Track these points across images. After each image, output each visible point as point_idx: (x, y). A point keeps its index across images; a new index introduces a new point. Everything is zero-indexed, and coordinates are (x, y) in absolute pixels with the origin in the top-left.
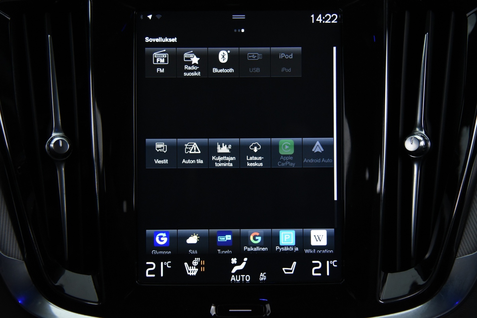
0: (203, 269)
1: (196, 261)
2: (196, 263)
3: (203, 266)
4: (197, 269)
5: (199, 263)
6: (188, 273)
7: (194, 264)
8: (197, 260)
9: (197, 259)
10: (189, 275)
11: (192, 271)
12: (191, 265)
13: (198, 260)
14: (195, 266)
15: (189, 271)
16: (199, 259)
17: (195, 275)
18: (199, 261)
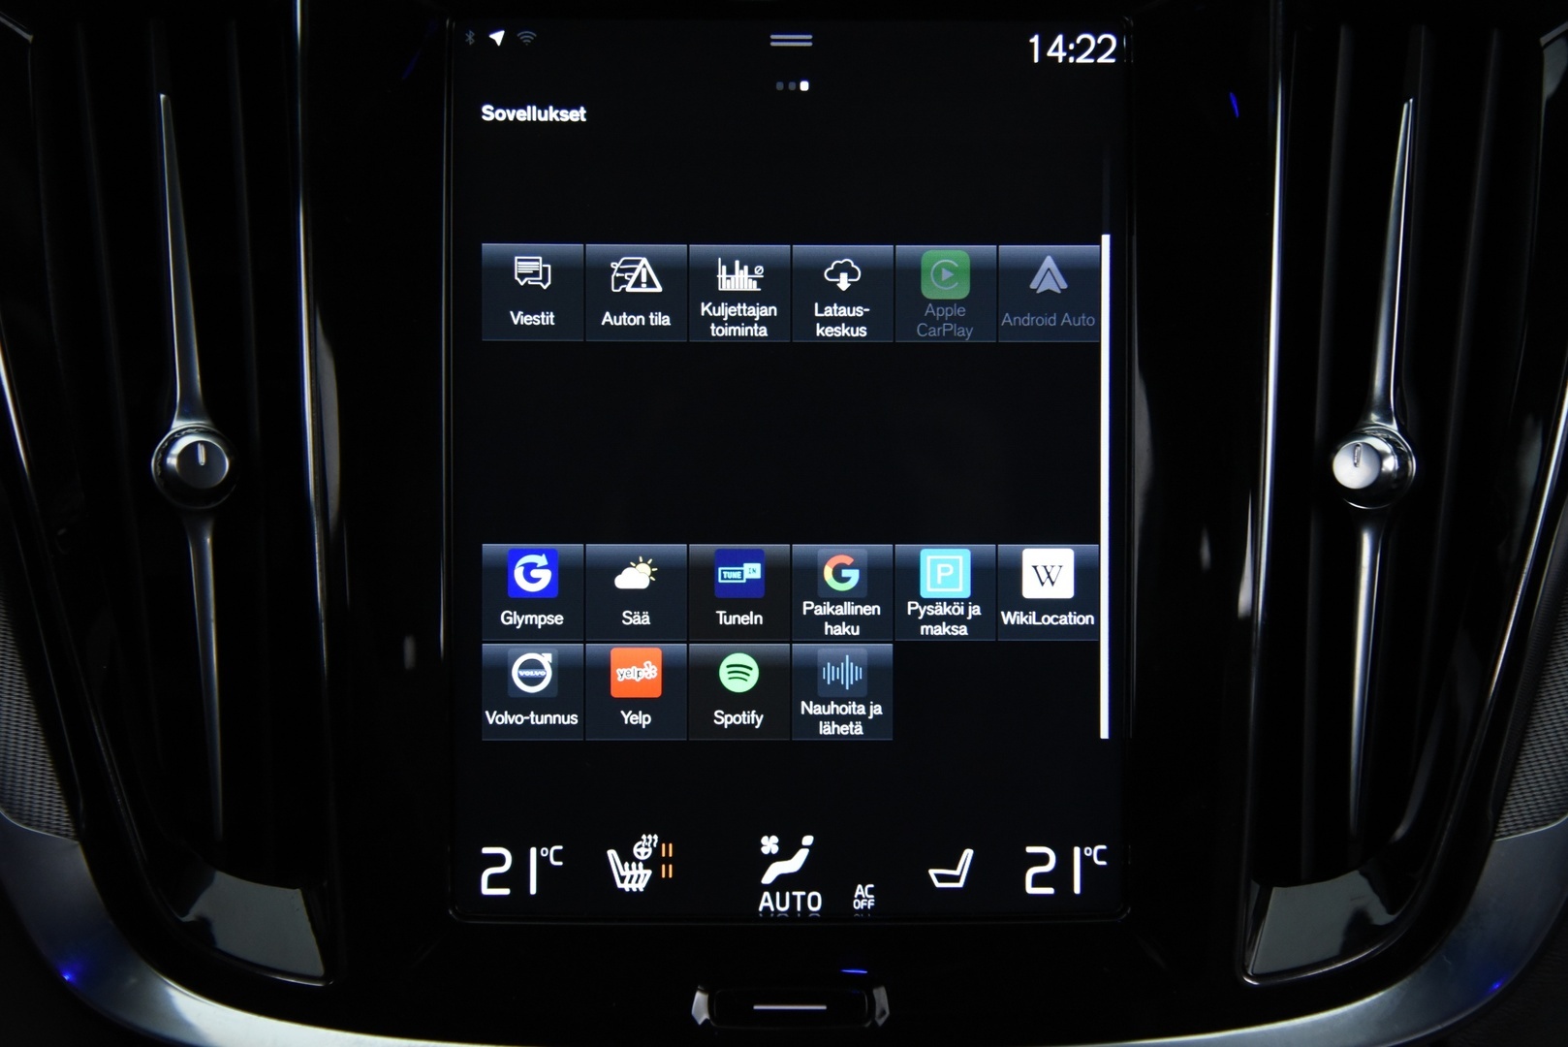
0: (667, 871)
1: (644, 843)
2: (646, 850)
3: (667, 861)
4: (649, 872)
5: (657, 851)
6: (620, 885)
7: (639, 854)
8: (648, 840)
9: (650, 837)
10: (623, 890)
11: (633, 878)
12: (627, 857)
13: (653, 840)
14: (643, 861)
15: (622, 879)
16: (656, 837)
17: (641, 890)
18: (655, 846)
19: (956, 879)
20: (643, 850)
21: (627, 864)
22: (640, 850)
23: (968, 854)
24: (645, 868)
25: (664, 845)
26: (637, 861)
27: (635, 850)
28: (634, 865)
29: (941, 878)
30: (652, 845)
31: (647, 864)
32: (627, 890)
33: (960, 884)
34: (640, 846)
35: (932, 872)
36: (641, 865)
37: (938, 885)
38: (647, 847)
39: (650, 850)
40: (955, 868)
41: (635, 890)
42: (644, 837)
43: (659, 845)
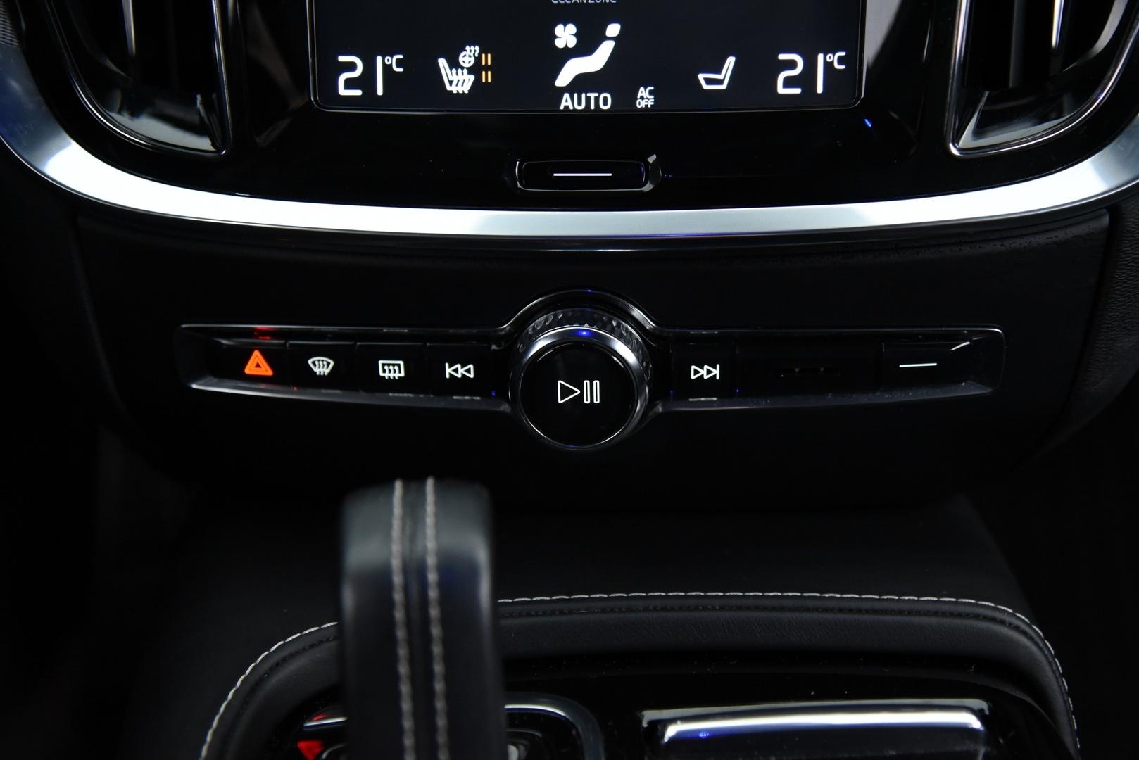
0: (487, 77)
1: (468, 53)
2: (470, 59)
3: (486, 68)
4: (472, 78)
5: (478, 60)
6: (448, 88)
7: (464, 62)
8: (471, 51)
9: (472, 48)
10: (451, 91)
11: (459, 81)
12: (454, 64)
13: (475, 51)
14: (467, 68)
15: (451, 82)
16: (477, 48)
17: (466, 92)
18: (477, 55)
19: (720, 82)
20: (467, 59)
21: (454, 70)
22: (464, 59)
23: (731, 61)
24: (469, 73)
25: (483, 55)
26: (463, 68)
27: (461, 59)
28: (460, 70)
29: (709, 81)
30: (474, 55)
31: (471, 71)
32: (455, 92)
33: (724, 87)
34: (465, 56)
35: (701, 77)
36: (465, 71)
37: (705, 87)
38: (470, 56)
39: (473, 60)
40: (719, 72)
41: (461, 92)
42: (467, 48)
43: (480, 54)
